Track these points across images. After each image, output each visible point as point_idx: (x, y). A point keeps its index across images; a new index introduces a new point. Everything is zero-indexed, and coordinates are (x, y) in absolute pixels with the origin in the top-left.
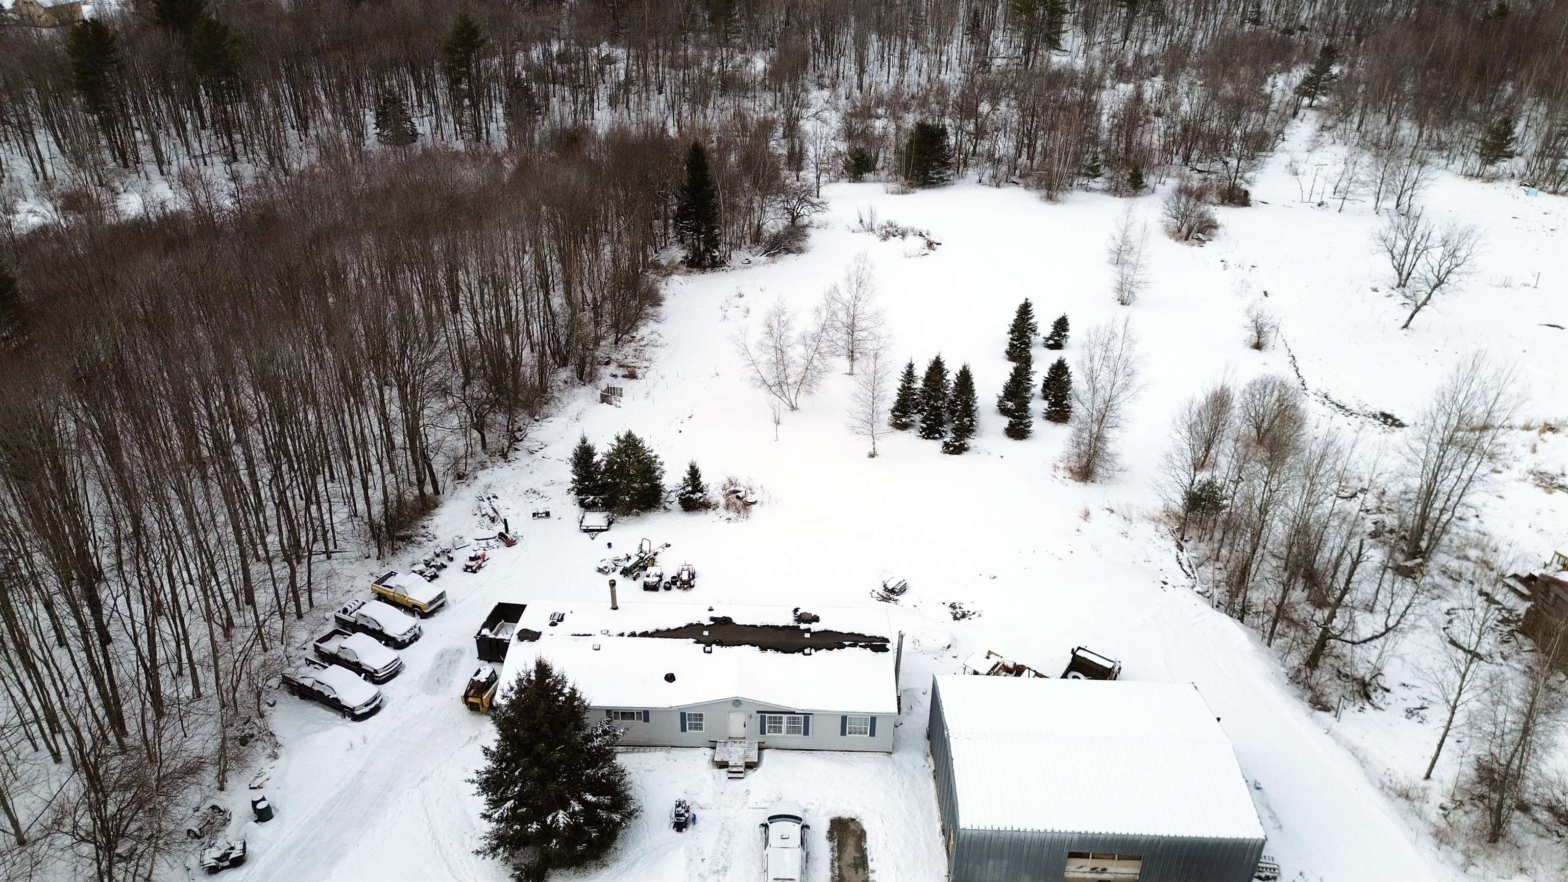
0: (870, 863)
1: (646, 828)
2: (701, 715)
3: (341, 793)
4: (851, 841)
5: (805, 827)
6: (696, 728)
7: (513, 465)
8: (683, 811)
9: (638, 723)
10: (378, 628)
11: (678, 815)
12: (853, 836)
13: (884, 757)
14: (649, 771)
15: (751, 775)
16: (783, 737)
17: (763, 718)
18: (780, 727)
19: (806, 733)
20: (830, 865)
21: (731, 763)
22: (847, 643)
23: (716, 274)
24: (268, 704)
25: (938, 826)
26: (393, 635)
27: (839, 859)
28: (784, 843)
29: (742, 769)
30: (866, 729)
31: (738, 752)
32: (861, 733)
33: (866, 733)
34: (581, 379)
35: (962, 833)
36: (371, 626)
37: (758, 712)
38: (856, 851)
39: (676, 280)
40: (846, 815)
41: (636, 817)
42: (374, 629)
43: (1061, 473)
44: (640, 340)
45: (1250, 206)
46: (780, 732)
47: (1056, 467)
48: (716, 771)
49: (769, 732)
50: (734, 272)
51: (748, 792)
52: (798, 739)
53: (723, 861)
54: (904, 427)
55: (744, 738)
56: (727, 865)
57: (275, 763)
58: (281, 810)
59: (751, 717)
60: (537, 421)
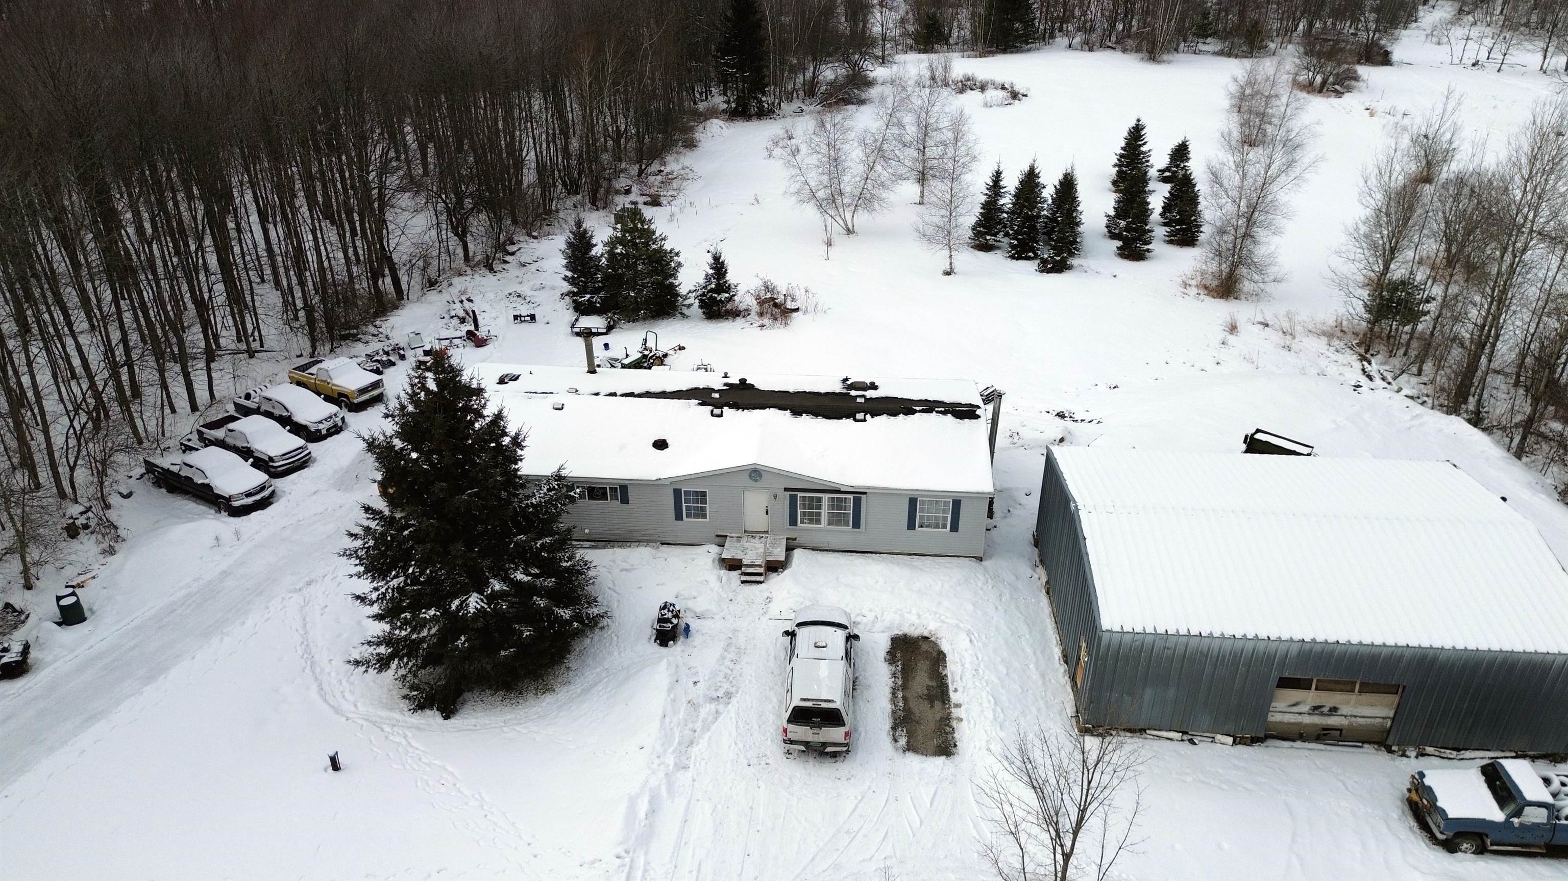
0: (952, 694)
1: (614, 643)
2: (703, 494)
3: (189, 595)
4: (923, 666)
5: (852, 638)
6: (696, 516)
7: (499, 275)
8: (670, 615)
9: (613, 505)
10: (285, 414)
11: (662, 620)
12: (927, 659)
13: (973, 563)
14: (626, 570)
15: (776, 581)
16: (823, 530)
17: (793, 500)
18: (819, 514)
19: (856, 524)
20: (890, 696)
21: (745, 562)
22: (918, 408)
23: (762, 122)
24: (121, 494)
25: (1057, 652)
26: (303, 422)
27: (904, 687)
28: (818, 653)
29: (761, 570)
30: (945, 519)
31: (756, 549)
32: (937, 526)
33: (945, 527)
34: (593, 203)
35: (1106, 638)
36: (277, 412)
37: (786, 490)
38: (931, 679)
39: (716, 125)
40: (915, 632)
41: (602, 628)
42: (281, 416)
43: (1193, 291)
44: (668, 174)
45: (1391, 65)
46: (818, 522)
47: (1185, 285)
48: (724, 572)
49: (802, 522)
50: (783, 119)
51: (769, 599)
52: (844, 535)
53: (726, 686)
54: (986, 248)
55: (766, 532)
56: (733, 690)
57: (110, 559)
58: (98, 613)
59: (775, 496)
60: (535, 238)
